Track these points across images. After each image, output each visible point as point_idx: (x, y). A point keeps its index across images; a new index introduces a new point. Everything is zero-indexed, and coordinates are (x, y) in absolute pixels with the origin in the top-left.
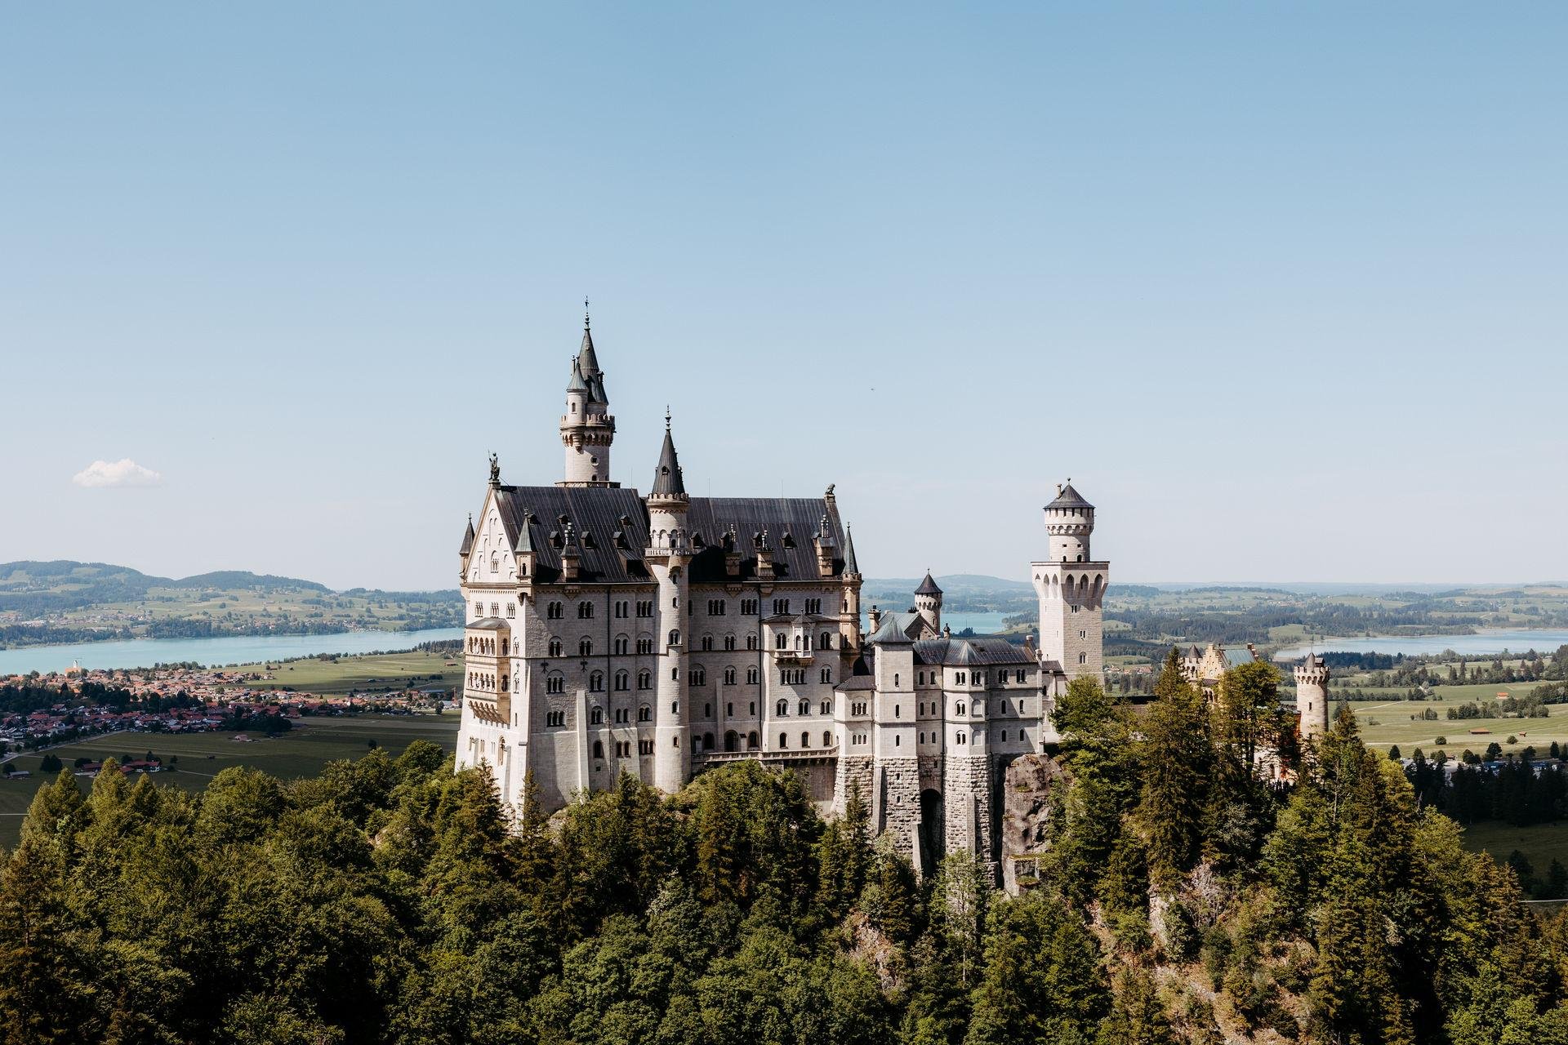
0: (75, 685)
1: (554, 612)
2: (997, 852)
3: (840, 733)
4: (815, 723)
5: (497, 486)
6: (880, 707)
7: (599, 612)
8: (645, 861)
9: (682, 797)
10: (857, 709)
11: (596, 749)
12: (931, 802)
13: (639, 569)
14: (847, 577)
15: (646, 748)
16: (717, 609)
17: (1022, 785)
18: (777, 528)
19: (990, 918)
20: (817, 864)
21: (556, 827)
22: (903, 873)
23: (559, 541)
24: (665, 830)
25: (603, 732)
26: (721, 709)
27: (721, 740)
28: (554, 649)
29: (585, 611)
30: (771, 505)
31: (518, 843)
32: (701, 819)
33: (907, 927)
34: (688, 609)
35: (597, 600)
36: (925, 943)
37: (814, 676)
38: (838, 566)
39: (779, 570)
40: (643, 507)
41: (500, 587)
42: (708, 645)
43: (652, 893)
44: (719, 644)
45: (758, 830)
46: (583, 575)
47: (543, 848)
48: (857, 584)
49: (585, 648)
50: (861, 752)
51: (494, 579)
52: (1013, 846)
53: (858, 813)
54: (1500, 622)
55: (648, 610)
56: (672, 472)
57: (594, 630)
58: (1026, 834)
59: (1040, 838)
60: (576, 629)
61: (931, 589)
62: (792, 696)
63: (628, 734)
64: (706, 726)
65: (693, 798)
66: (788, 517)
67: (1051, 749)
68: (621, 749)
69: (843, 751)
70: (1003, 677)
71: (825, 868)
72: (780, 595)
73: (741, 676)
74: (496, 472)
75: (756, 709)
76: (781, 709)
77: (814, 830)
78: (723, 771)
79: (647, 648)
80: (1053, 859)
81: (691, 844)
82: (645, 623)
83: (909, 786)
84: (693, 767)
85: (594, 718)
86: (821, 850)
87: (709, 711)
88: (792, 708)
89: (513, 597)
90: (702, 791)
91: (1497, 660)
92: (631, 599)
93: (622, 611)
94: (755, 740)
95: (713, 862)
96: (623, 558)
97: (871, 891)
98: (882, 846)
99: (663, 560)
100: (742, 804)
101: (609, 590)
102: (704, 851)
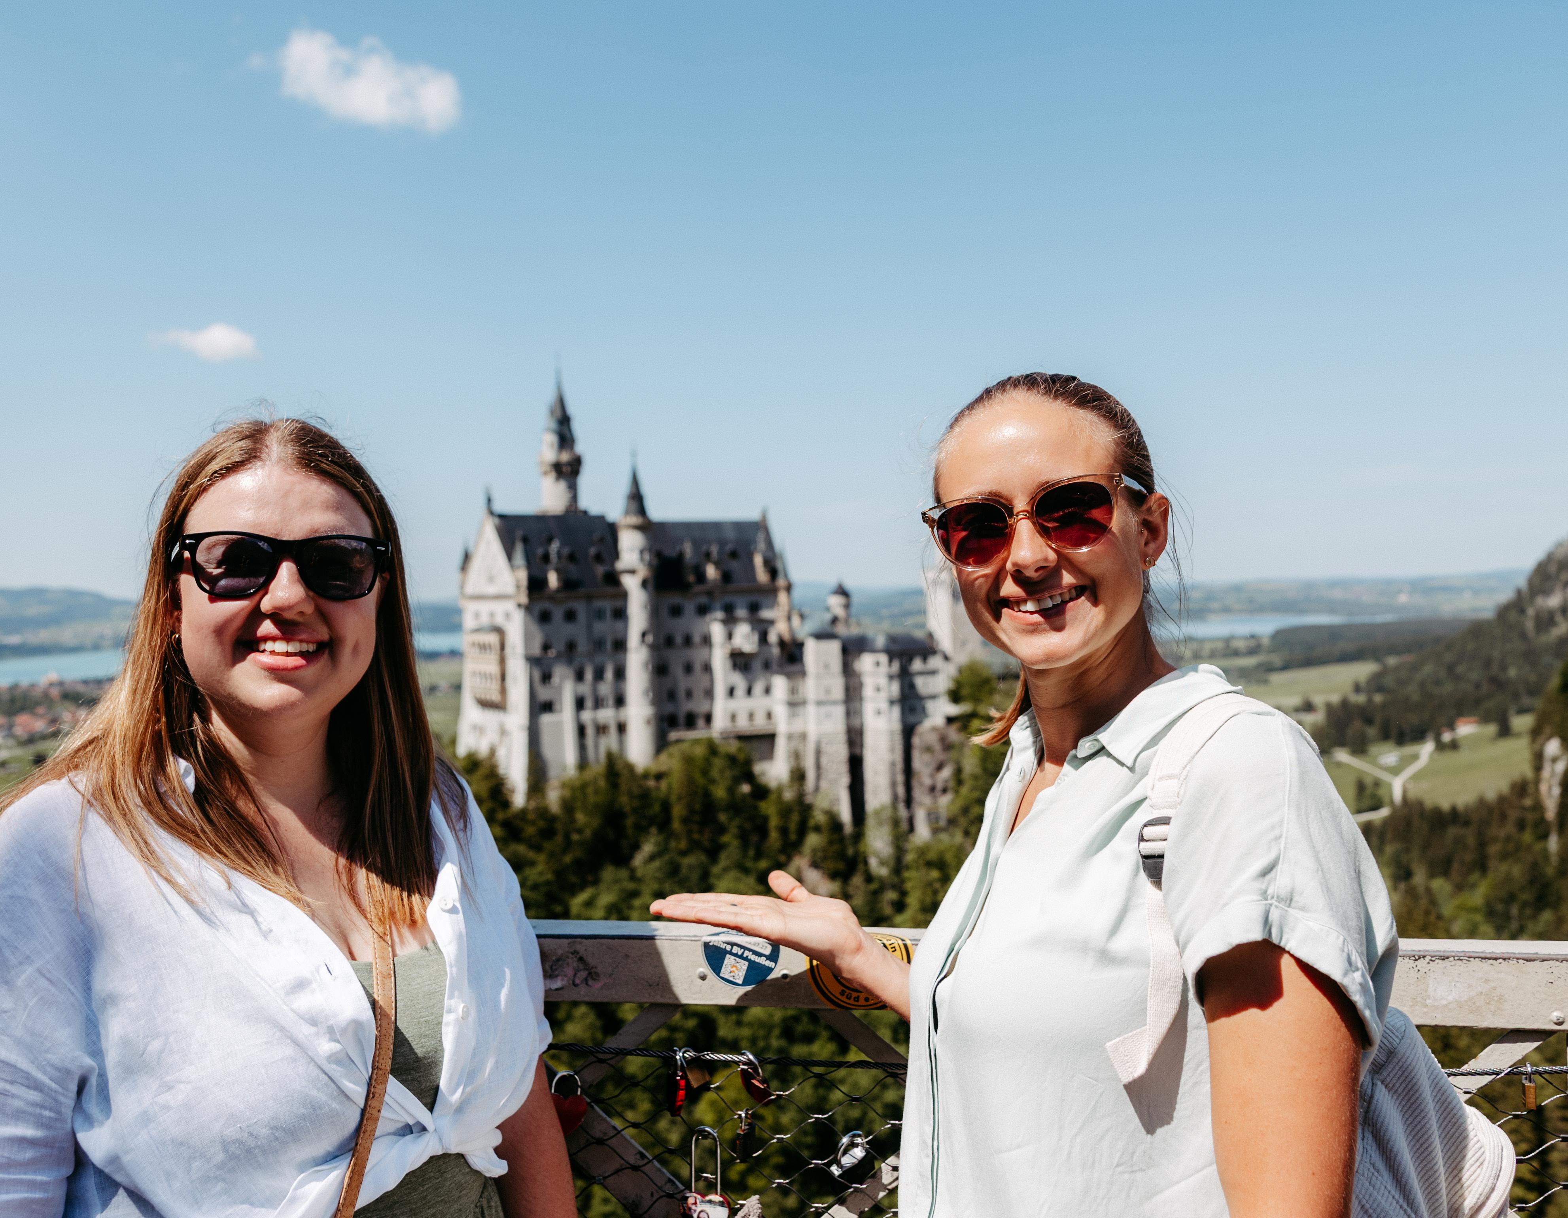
0: (55, 692)
1: (544, 618)
2: (909, 801)
3: (781, 712)
4: (758, 703)
5: (491, 513)
6: (810, 688)
7: (582, 616)
8: (629, 822)
9: (655, 768)
10: (793, 691)
11: (581, 730)
12: (856, 764)
13: (613, 579)
14: (781, 582)
15: (622, 728)
16: (676, 611)
17: (929, 749)
18: (722, 543)
19: (910, 857)
20: (766, 819)
21: (553, 797)
22: (835, 825)
23: (546, 558)
24: (645, 796)
25: (587, 716)
26: (681, 694)
27: (682, 719)
28: (546, 647)
29: (570, 616)
30: (716, 526)
31: (524, 812)
32: (673, 786)
33: (841, 866)
34: (655, 612)
35: (580, 608)
36: (857, 880)
37: (757, 665)
38: (773, 572)
39: (726, 577)
40: (612, 530)
41: (499, 597)
42: (669, 641)
43: (636, 847)
44: (679, 640)
45: (720, 792)
46: (568, 584)
47: (543, 813)
48: (789, 588)
49: (571, 647)
50: (798, 726)
51: (491, 590)
52: (921, 796)
53: (799, 776)
54: (1226, 610)
55: (621, 614)
56: (637, 498)
57: (577, 631)
58: (932, 789)
59: (945, 791)
60: (564, 631)
61: (842, 591)
62: (739, 680)
63: (607, 715)
64: (669, 708)
65: (664, 768)
66: (731, 535)
67: (950, 720)
68: (601, 729)
69: (782, 725)
70: (910, 660)
71: (774, 822)
72: (728, 599)
73: (698, 667)
74: (489, 500)
75: (709, 693)
76: (731, 692)
77: (761, 792)
78: (685, 746)
79: (620, 645)
80: (956, 808)
81: (666, 806)
82: (619, 625)
83: (838, 753)
84: (661, 743)
85: (580, 704)
86: (768, 808)
87: (672, 696)
88: (740, 691)
89: (510, 606)
90: (670, 762)
91: (1228, 640)
92: (607, 606)
93: (600, 615)
94: (708, 718)
95: (685, 821)
96: (600, 570)
97: (813, 840)
98: (821, 803)
99: (632, 572)
100: (705, 772)
101: (589, 598)
102: (677, 811)
